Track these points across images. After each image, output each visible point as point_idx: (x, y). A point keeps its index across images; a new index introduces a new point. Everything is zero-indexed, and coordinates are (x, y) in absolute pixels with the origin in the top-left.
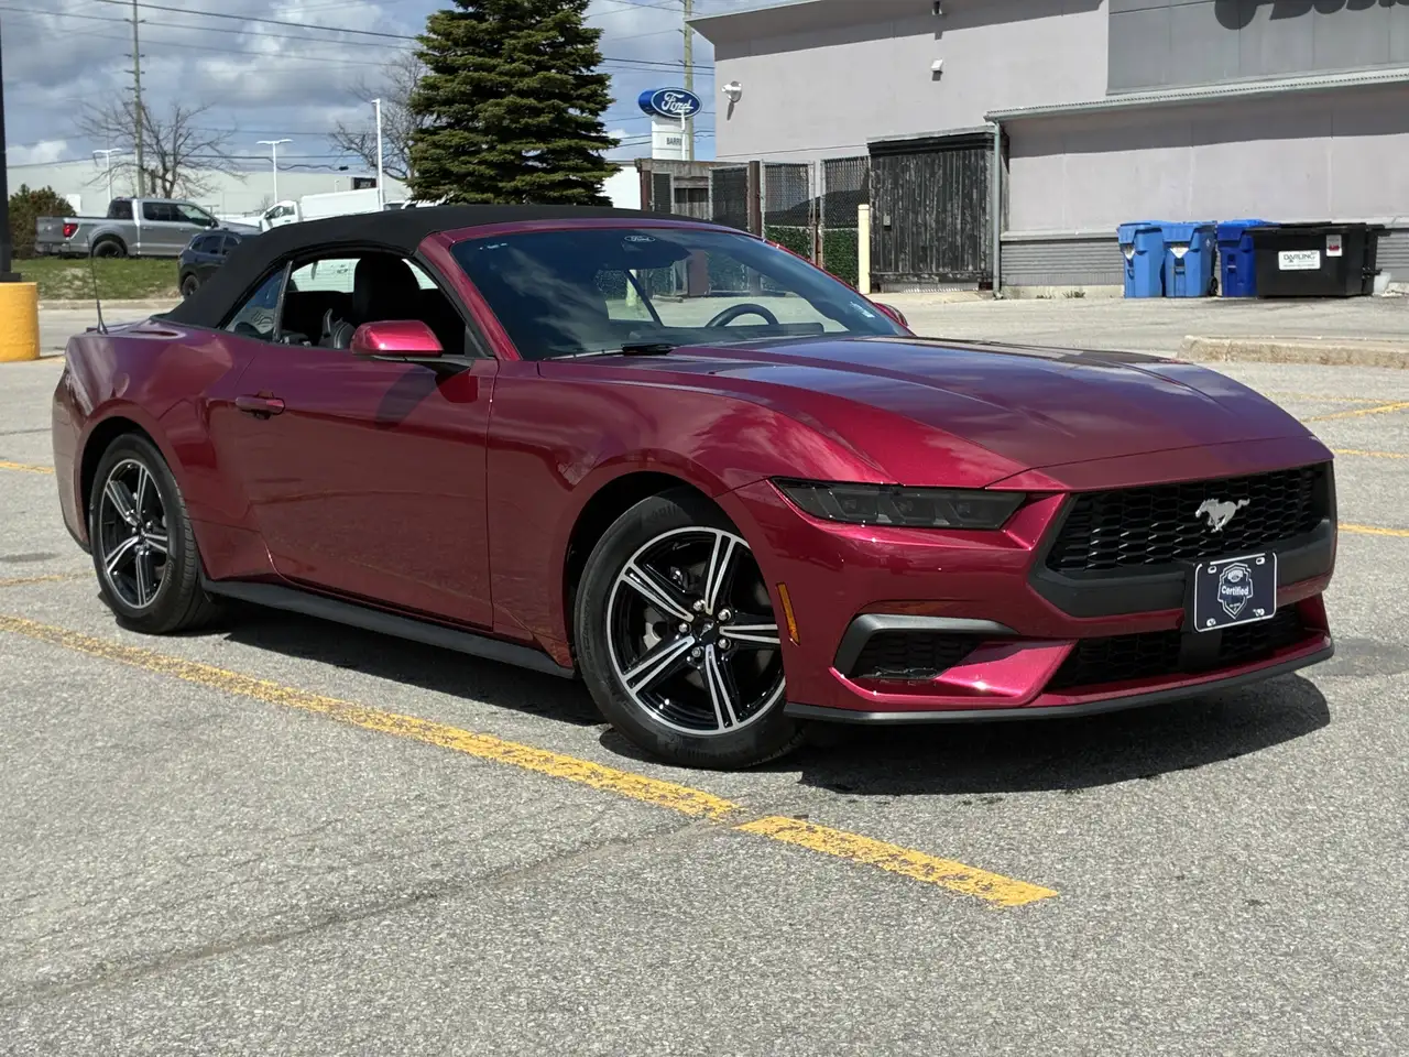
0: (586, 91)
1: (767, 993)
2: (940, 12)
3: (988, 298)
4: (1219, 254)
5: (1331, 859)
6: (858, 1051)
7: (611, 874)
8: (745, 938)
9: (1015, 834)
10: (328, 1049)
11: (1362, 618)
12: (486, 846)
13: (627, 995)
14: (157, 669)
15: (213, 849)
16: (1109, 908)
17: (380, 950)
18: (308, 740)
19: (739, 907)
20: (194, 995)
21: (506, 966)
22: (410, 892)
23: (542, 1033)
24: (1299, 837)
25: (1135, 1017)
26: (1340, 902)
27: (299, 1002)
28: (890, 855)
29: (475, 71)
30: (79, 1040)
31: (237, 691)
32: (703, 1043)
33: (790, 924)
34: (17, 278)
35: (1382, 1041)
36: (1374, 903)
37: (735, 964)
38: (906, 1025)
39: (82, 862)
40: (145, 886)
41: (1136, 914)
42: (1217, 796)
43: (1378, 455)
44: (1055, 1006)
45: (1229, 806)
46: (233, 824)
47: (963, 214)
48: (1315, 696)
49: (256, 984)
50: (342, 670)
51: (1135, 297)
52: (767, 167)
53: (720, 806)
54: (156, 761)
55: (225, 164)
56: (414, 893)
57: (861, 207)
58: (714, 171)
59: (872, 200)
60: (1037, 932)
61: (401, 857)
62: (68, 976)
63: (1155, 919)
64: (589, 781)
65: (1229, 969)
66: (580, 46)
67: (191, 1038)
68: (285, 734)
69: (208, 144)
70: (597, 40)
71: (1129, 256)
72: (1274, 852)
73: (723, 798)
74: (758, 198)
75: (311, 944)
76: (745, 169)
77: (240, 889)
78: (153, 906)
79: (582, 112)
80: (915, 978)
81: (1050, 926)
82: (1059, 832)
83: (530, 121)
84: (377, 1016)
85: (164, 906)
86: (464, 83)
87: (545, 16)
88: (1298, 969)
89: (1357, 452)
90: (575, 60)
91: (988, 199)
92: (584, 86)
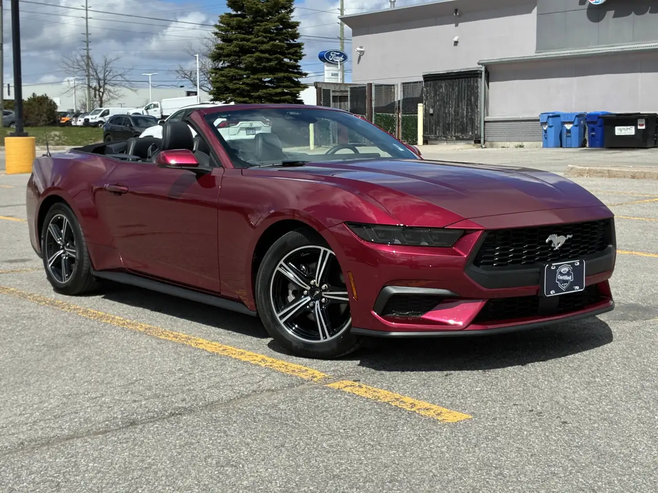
0: (292, 51)
1: (329, 460)
2: (458, 14)
3: (479, 147)
4: (587, 128)
5: (604, 403)
6: (367, 487)
7: (264, 405)
8: (322, 435)
9: (456, 390)
10: (121, 482)
11: (635, 294)
12: (208, 392)
13: (263, 460)
14: (68, 311)
15: (81, 392)
16: (495, 424)
17: (152, 438)
18: (133, 344)
19: (321, 421)
20: (62, 457)
21: (209, 446)
22: (169, 412)
23: (221, 476)
24: (590, 393)
25: (501, 474)
26: (606, 423)
27: (110, 461)
28: (395, 399)
29: (241, 41)
30: (6, 476)
31: (104, 321)
32: (295, 482)
33: (344, 429)
34: (26, 135)
35: (616, 487)
36: (622, 424)
37: (315, 447)
38: (391, 475)
39: (20, 396)
40: (47, 408)
41: (508, 427)
42: (554, 374)
43: (654, 220)
44: (463, 468)
45: (559, 379)
46: (92, 380)
47: (467, 109)
48: (607, 329)
49: (92, 452)
50: (154, 312)
51: (547, 147)
52: (375, 86)
53: (319, 375)
54: (62, 352)
55: (127, 84)
56: (171, 413)
57: (419, 104)
58: (351, 88)
59: (424, 101)
60: (459, 434)
61: (168, 397)
62: (6, 447)
63: (516, 429)
64: (260, 363)
65: (548, 453)
66: (290, 30)
67: (58, 476)
68: (123, 340)
69: (120, 75)
70: (298, 27)
71: (545, 128)
72: (577, 400)
73: (322, 372)
74: (371, 101)
75: (120, 435)
76: (365, 87)
77: (91, 409)
78: (50, 417)
79: (291, 60)
80: (399, 454)
81: (466, 432)
82: (477, 389)
83: (266, 64)
84: (146, 468)
85: (55, 417)
86: (236, 47)
87: (273, 16)
88: (581, 453)
89: (643, 219)
90: (287, 36)
91: (479, 101)
92: (292, 48)
